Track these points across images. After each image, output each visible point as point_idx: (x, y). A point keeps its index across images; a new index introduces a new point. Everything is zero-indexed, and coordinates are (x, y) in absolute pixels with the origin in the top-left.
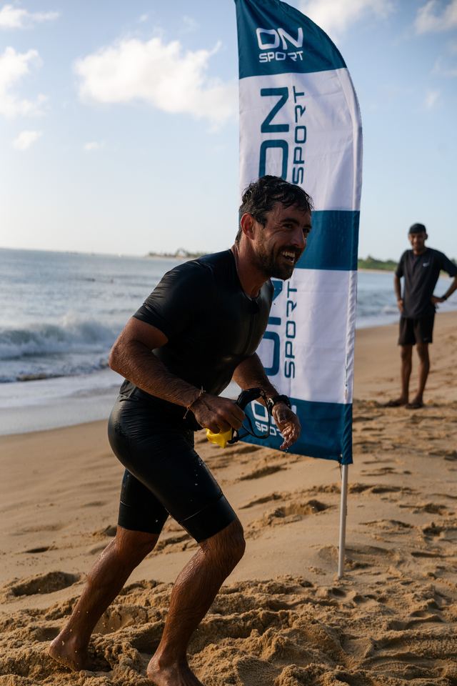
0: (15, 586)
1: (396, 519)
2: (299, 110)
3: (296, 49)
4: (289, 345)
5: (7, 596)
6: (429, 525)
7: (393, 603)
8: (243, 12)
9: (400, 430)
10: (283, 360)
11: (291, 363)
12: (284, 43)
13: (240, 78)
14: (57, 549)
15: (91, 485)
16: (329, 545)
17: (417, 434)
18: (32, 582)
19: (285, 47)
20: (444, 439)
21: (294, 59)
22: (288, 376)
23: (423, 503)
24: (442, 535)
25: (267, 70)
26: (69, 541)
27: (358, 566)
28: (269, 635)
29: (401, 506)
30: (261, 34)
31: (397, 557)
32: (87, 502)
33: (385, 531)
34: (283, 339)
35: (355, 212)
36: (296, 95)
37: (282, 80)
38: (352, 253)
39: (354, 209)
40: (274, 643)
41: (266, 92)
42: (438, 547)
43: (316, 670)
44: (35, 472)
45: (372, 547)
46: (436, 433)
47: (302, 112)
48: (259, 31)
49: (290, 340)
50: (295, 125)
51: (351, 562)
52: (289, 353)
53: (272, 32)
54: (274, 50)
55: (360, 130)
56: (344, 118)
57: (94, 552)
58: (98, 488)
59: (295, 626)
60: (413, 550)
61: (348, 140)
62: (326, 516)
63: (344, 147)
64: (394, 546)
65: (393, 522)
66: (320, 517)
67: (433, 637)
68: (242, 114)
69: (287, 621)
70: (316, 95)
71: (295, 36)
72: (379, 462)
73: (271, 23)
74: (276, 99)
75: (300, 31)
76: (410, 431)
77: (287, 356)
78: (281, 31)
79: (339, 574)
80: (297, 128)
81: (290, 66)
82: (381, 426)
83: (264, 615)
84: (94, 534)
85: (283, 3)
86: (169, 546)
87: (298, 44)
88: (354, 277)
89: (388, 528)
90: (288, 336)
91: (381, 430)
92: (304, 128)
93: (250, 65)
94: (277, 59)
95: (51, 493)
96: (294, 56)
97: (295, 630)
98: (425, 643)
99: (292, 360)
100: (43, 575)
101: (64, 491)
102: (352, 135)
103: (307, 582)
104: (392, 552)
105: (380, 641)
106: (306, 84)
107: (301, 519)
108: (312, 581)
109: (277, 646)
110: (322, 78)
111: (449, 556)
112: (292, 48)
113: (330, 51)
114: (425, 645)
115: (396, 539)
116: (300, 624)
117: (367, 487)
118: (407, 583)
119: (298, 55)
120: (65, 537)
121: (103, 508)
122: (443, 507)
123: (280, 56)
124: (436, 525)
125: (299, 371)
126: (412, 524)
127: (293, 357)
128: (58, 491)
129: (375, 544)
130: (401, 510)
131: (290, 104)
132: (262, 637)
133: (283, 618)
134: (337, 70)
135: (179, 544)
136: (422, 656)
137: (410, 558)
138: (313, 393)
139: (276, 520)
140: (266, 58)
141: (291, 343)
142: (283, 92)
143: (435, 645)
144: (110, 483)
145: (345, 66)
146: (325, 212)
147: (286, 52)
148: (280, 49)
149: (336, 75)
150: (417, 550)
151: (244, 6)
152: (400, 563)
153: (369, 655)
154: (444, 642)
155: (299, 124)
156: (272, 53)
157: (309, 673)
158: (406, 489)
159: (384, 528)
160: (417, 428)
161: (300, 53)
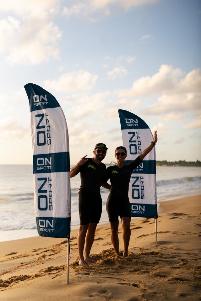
2: (138, 137)
11: (143, 196)
19: (133, 123)
22: (142, 199)
36: (137, 134)
37: (133, 130)
48: (126, 119)
53: (129, 119)
73: (129, 117)
74: (132, 135)
75: (137, 119)
77: (142, 194)
78: (132, 119)
79: (156, 245)
112: (135, 123)
123: (132, 125)
140: (129, 125)
141: (143, 191)
148: (132, 123)
151: (121, 113)
161: (137, 125)
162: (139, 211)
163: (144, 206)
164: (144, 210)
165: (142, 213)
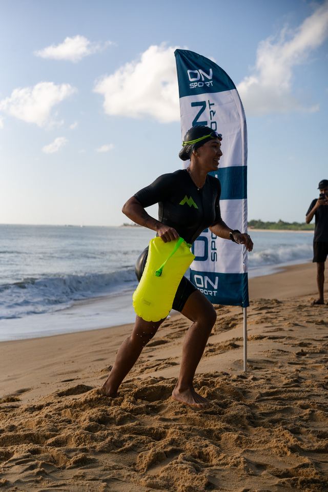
0: (59, 392)
1: (281, 349)
2: (212, 113)
3: (209, 80)
4: (213, 243)
5: (55, 397)
6: (300, 351)
7: (274, 381)
8: (180, 62)
9: (290, 312)
10: (210, 251)
11: (215, 253)
12: (203, 77)
13: (180, 97)
14: (80, 379)
15: (96, 352)
16: (240, 359)
17: (301, 314)
18: (68, 390)
19: (203, 79)
20: (317, 315)
21: (208, 85)
22: (213, 260)
23: (298, 343)
24: (307, 355)
25: (194, 92)
26: (87, 375)
27: (256, 368)
28: (204, 389)
29: (285, 344)
30: (190, 73)
31: (279, 364)
32: (95, 359)
33: (273, 354)
34: (210, 240)
35: (244, 166)
36: (210, 105)
37: (202, 97)
38: (243, 189)
39: (243, 165)
40: (206, 392)
41: (194, 105)
42: (304, 360)
43: (228, 402)
44: (60, 349)
45: (265, 360)
46: (312, 313)
47: (214, 114)
48: (189, 72)
49: (214, 240)
50: (211, 121)
51: (252, 367)
52: (213, 247)
53: (196, 71)
54: (197, 81)
55: (245, 122)
56: (236, 116)
57: (102, 378)
58: (102, 352)
59: (218, 387)
60: (289, 361)
61: (239, 127)
62: (240, 350)
63: (236, 132)
64: (278, 360)
65: (279, 350)
66: (236, 350)
67: (294, 391)
68: (182, 117)
69: (214, 385)
70: (220, 104)
71: (208, 73)
72: (275, 326)
73: (195, 67)
74: (200, 108)
75: (211, 70)
76: (296, 313)
77: (212, 249)
78: (200, 71)
79: (244, 370)
80: (212, 123)
81: (206, 90)
82: (278, 311)
83: (201, 382)
84: (102, 371)
85: (201, 56)
86: (147, 370)
87: (210, 78)
88: (246, 203)
89: (275, 353)
90: (213, 238)
91: (277, 312)
92: (215, 122)
93: (185, 90)
94: (199, 86)
95: (72, 357)
96: (208, 84)
97: (218, 388)
98: (289, 393)
99: (215, 251)
100: (74, 386)
101: (80, 356)
102: (240, 125)
103: (226, 373)
104: (276, 363)
105: (264, 393)
106: (215, 98)
107: (225, 352)
108: (229, 373)
109: (208, 394)
110: (224, 95)
111: (310, 364)
112: (207, 79)
113: (227, 80)
114: (288, 394)
115: (280, 357)
116: (220, 385)
117: (265, 337)
118: (284, 374)
119: (210, 83)
120: (84, 374)
121: (105, 361)
122: (310, 344)
123: (200, 84)
124: (304, 351)
125: (219, 257)
126: (290, 351)
127: (216, 250)
128: (76, 356)
129: (267, 359)
130: (284, 346)
131: (207, 110)
132: (199, 391)
133: (211, 384)
134: (231, 90)
135: (153, 368)
136: (287, 399)
137: (287, 365)
138: (227, 268)
139: (210, 354)
140: (193, 86)
141: (214, 242)
142: (203, 104)
143: (294, 394)
144: (108, 350)
145: (235, 88)
146: (228, 167)
147: (204, 82)
148: (200, 80)
149: (231, 93)
150: (292, 361)
151: (180, 59)
152: (280, 367)
153: (258, 398)
154: (300, 393)
155: (212, 121)
156: (196, 83)
157: (225, 403)
158: (289, 337)
159: (273, 352)
160: (301, 311)
161: (211, 82)
162: (206, 289)
163: (217, 278)
164: (216, 287)
165: (213, 293)
